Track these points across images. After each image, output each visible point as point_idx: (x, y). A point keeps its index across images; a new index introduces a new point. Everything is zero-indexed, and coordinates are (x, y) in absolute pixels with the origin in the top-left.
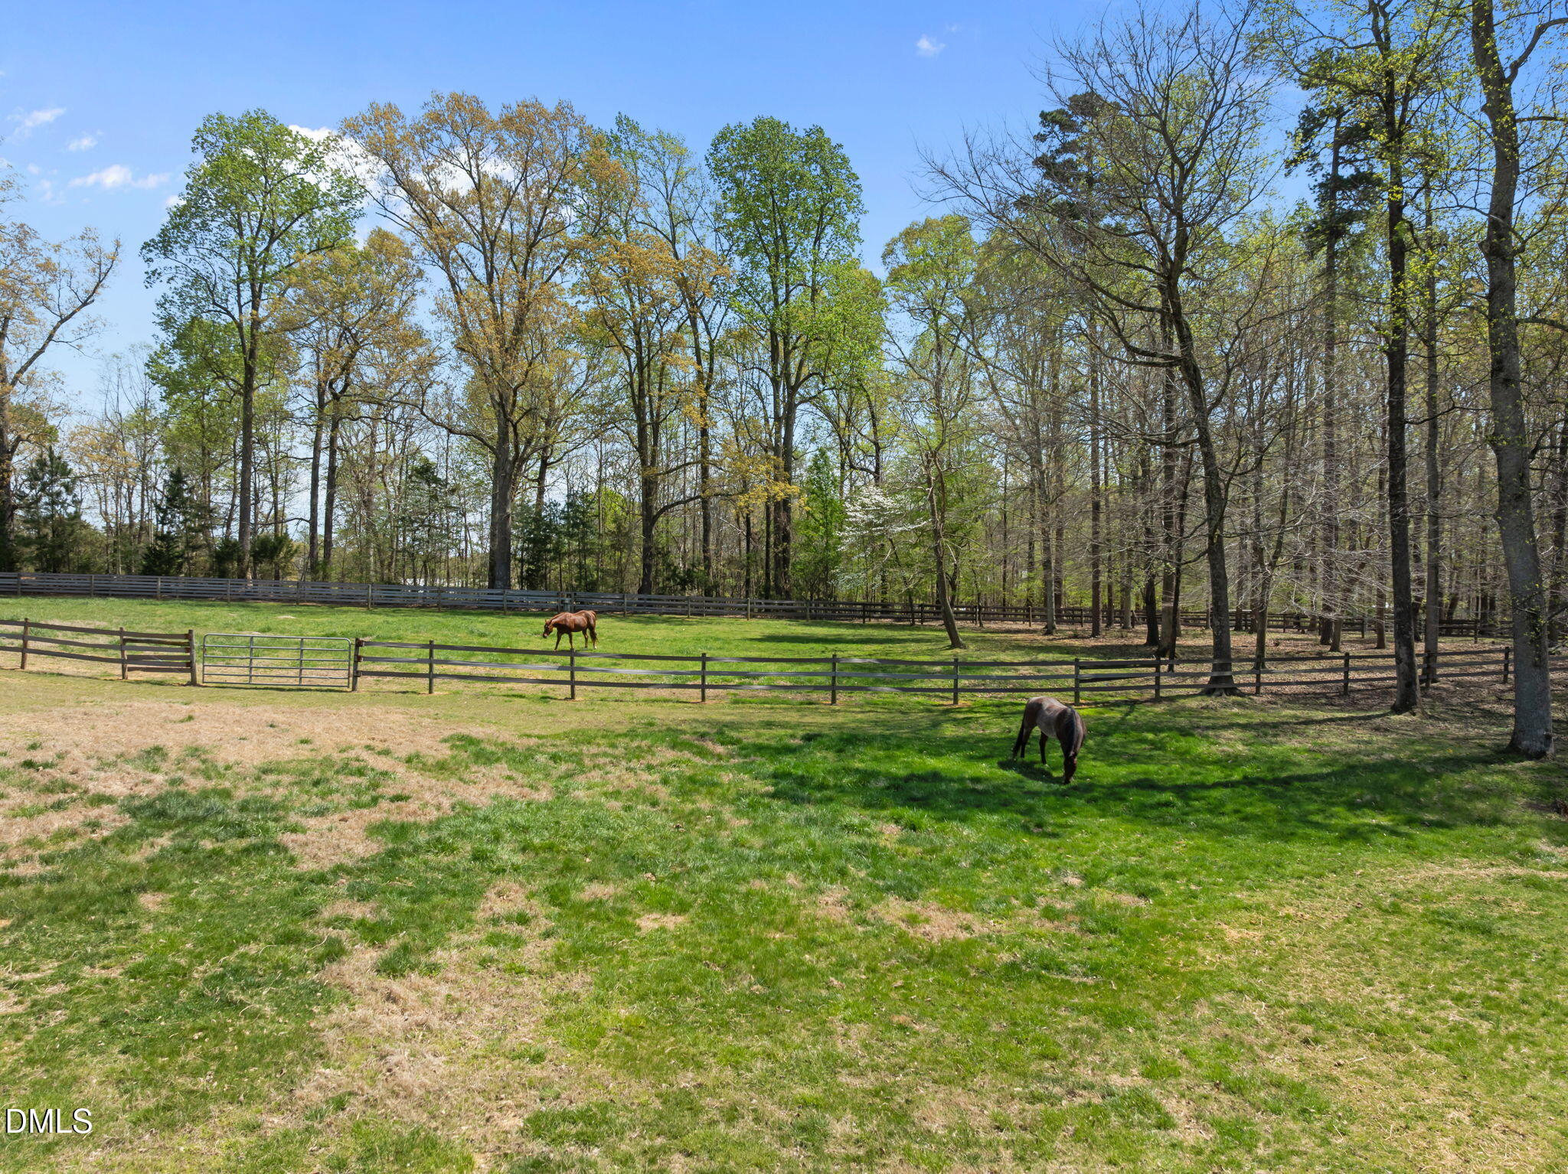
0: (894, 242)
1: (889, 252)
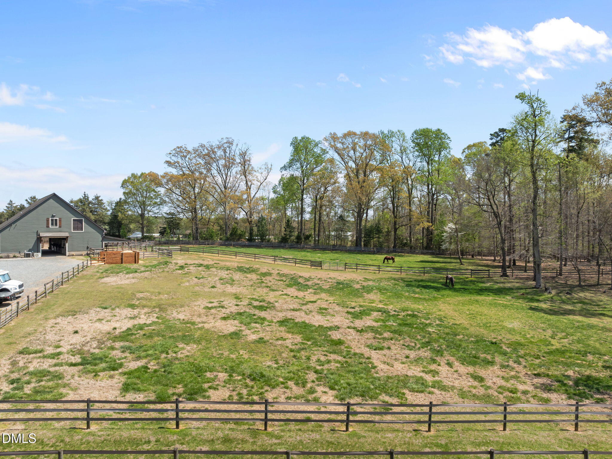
0: (465, 149)
1: (464, 152)
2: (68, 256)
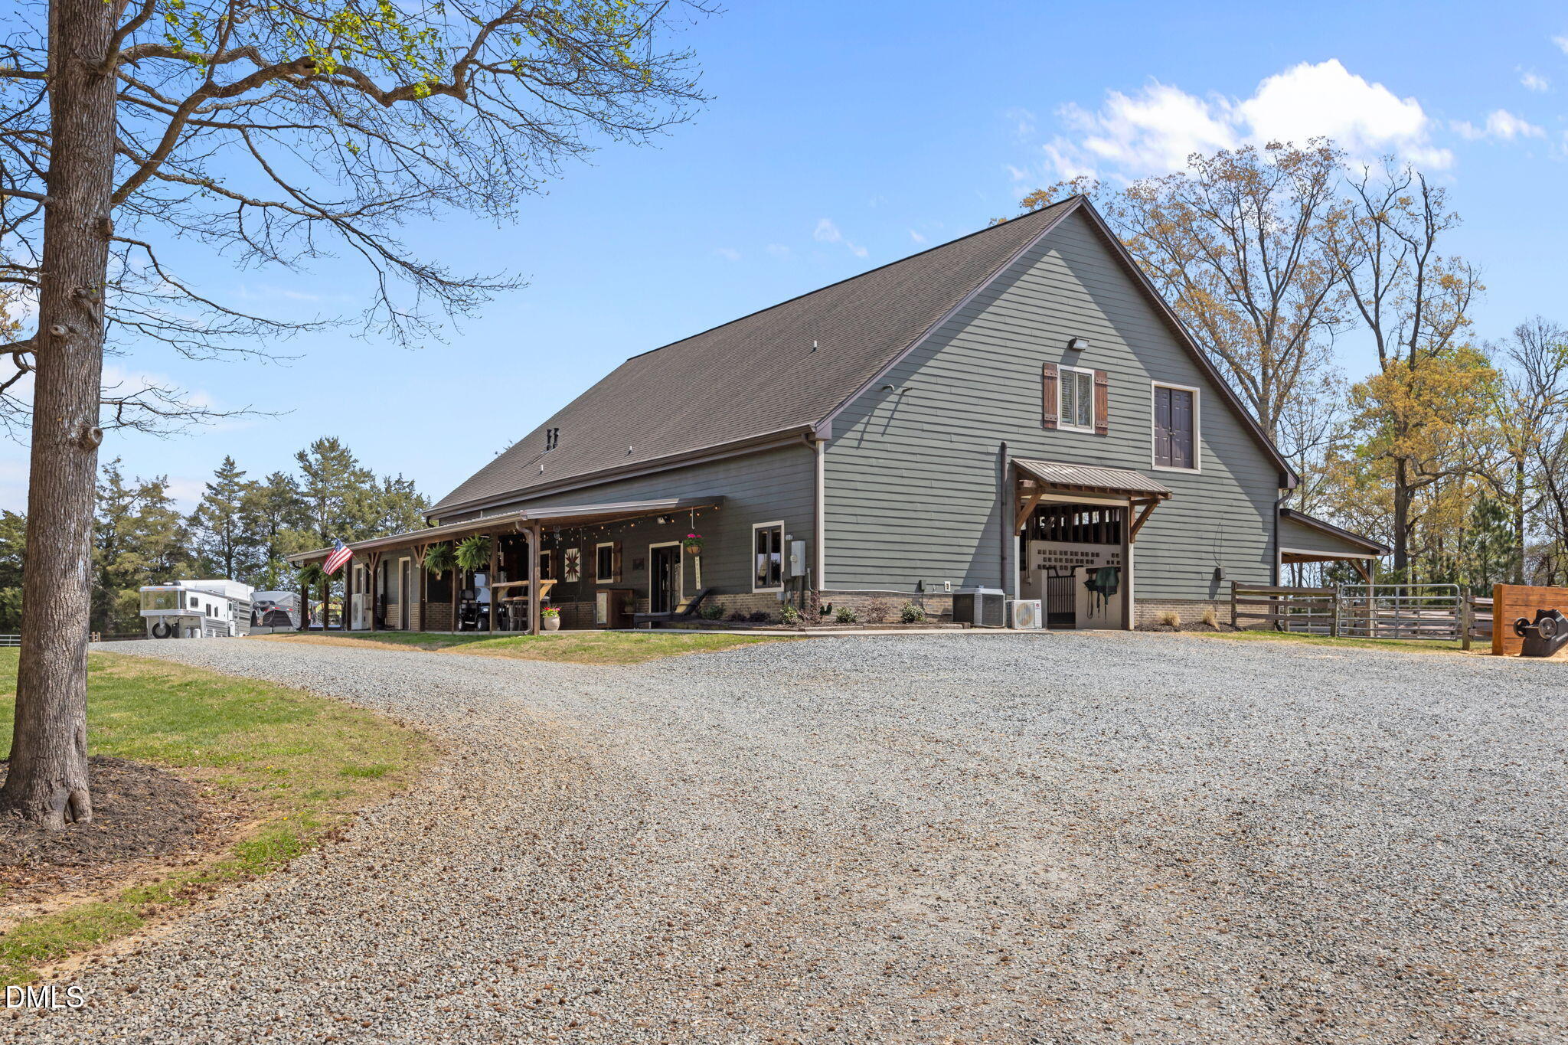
2: (1138, 628)
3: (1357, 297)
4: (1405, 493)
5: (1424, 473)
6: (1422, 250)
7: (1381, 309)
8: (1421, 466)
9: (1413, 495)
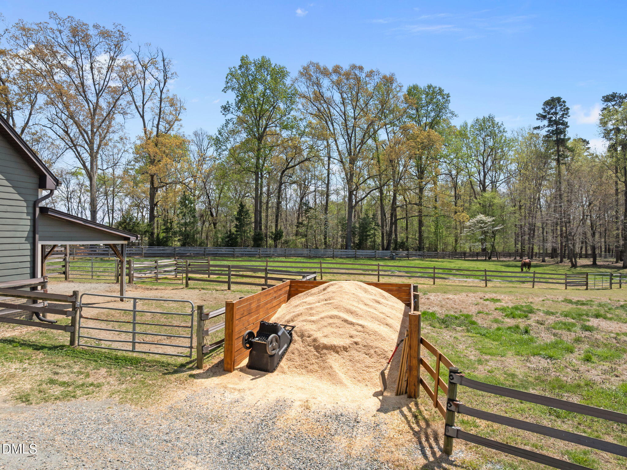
3: (135, 103)
4: (153, 190)
5: (162, 182)
6: (162, 85)
7: (145, 110)
8: (160, 179)
9: (157, 191)
